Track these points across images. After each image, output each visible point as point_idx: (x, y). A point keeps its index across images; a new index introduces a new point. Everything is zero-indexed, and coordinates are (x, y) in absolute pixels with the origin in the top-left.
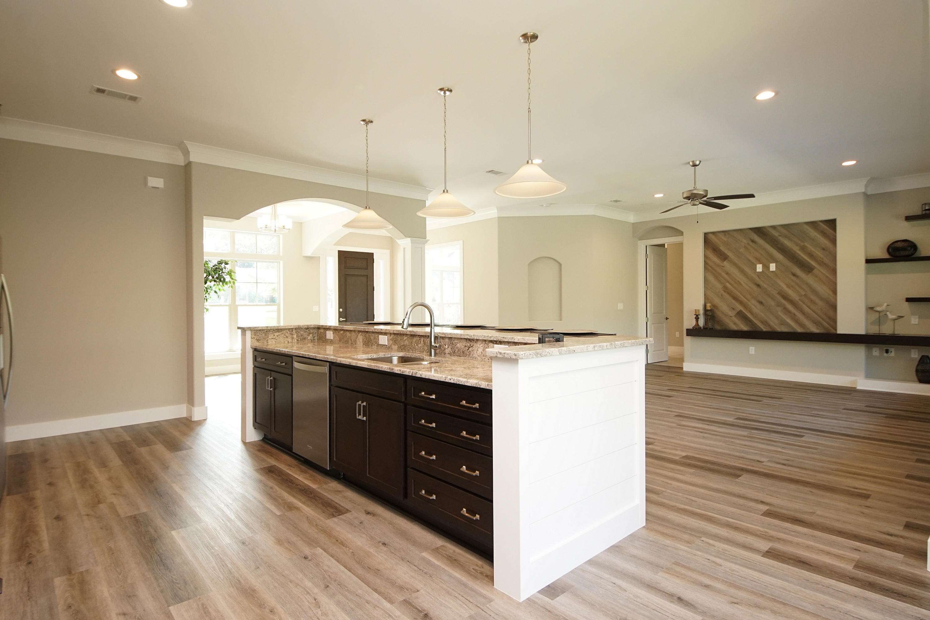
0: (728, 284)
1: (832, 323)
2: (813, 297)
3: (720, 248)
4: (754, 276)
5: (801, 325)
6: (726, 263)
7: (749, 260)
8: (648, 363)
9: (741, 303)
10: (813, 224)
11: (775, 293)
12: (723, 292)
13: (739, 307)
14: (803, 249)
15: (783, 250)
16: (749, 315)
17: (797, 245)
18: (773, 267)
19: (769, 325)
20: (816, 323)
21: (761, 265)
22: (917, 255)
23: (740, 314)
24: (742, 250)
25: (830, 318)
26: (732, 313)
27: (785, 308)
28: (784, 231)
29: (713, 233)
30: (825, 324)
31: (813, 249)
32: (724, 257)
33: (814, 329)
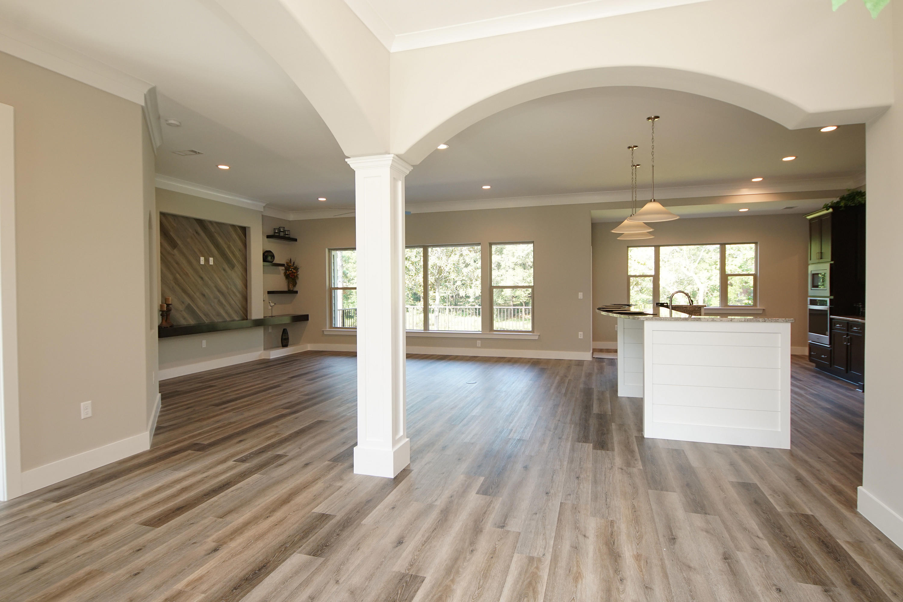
0: (178, 276)
1: (244, 311)
4: (199, 268)
5: (228, 315)
6: (176, 252)
7: (195, 252)
9: (189, 296)
10: (233, 226)
11: (213, 286)
12: (174, 284)
13: (188, 301)
14: (229, 247)
15: (218, 246)
16: (195, 308)
17: (226, 243)
18: (211, 260)
19: (209, 318)
20: (237, 312)
21: (203, 258)
23: (189, 308)
24: (189, 240)
25: (243, 308)
26: (182, 308)
27: (219, 300)
28: (218, 228)
29: (165, 215)
30: (241, 313)
31: (234, 249)
33: (236, 318)
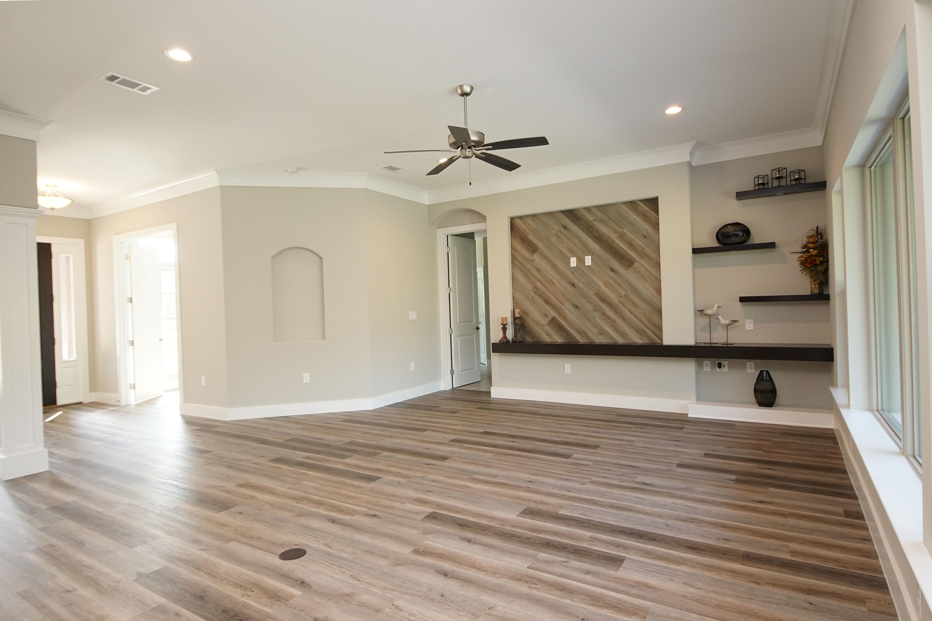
0: (539, 284)
1: (656, 331)
2: (635, 299)
3: (529, 237)
4: (567, 272)
5: (623, 334)
6: (536, 257)
7: (562, 253)
8: (454, 387)
9: (554, 307)
10: (632, 204)
11: (591, 294)
12: (534, 294)
13: (553, 313)
14: (622, 236)
15: (599, 239)
16: (563, 323)
17: (615, 232)
18: (588, 261)
19: (587, 336)
20: (639, 331)
21: (575, 258)
22: (750, 242)
23: (554, 322)
24: (553, 239)
25: (654, 325)
26: (544, 321)
27: (604, 313)
28: (600, 214)
29: (521, 218)
30: (650, 333)
31: (633, 237)
32: (533, 249)
33: (638, 340)
